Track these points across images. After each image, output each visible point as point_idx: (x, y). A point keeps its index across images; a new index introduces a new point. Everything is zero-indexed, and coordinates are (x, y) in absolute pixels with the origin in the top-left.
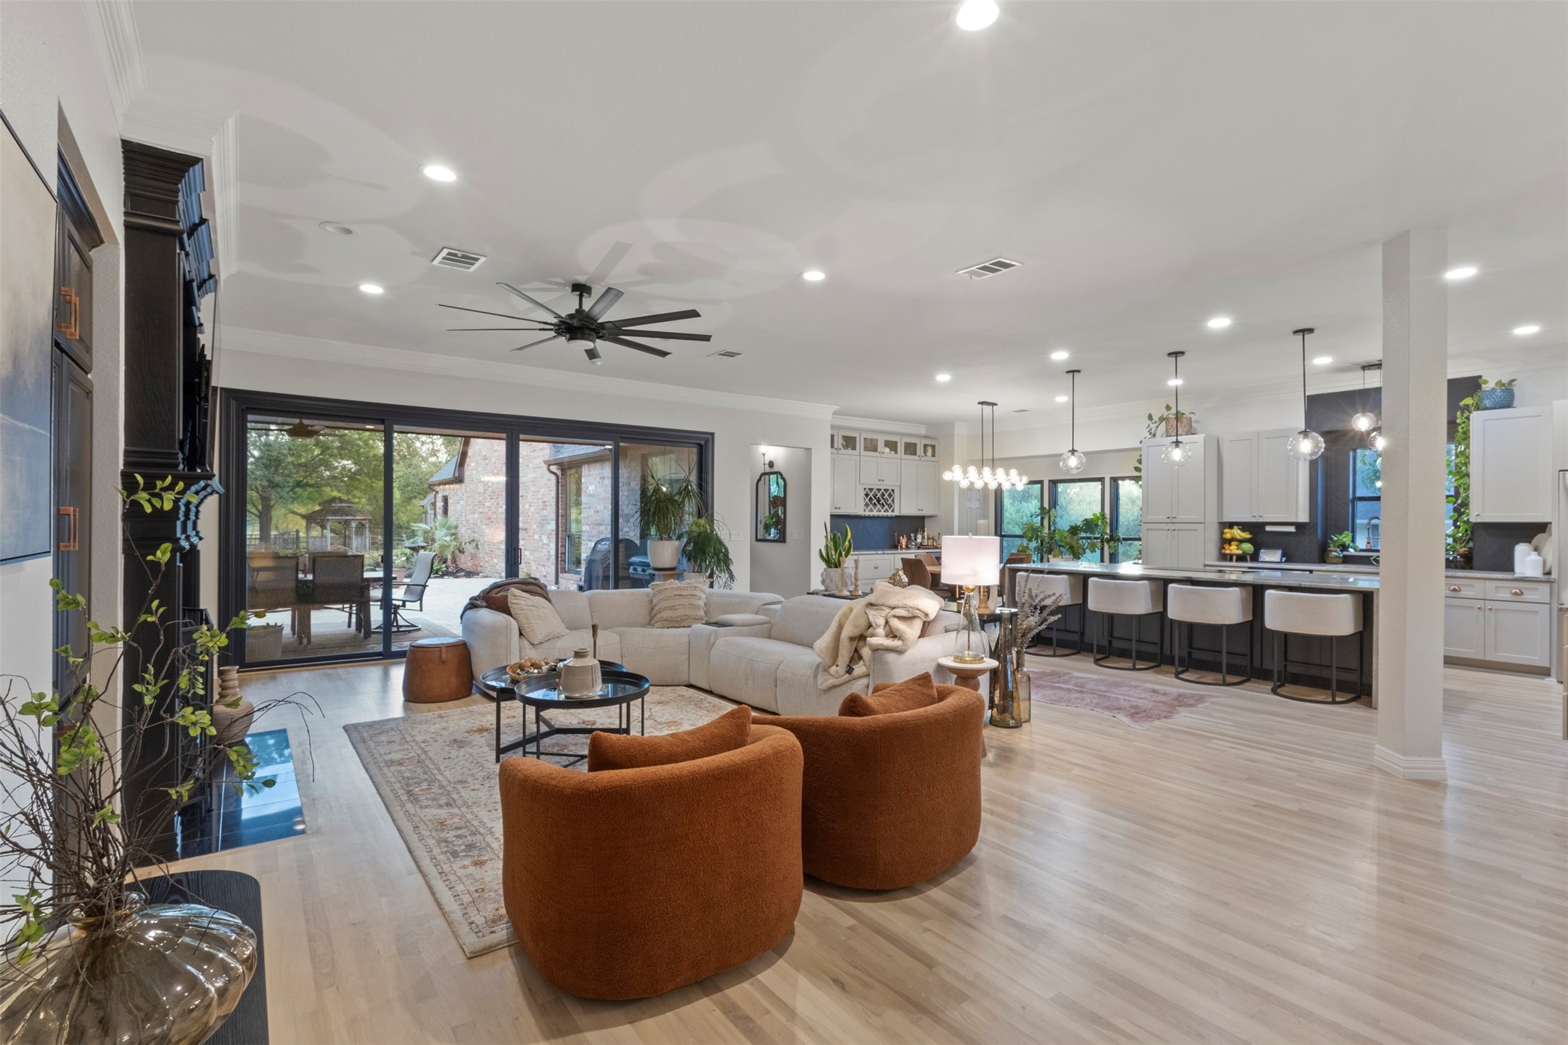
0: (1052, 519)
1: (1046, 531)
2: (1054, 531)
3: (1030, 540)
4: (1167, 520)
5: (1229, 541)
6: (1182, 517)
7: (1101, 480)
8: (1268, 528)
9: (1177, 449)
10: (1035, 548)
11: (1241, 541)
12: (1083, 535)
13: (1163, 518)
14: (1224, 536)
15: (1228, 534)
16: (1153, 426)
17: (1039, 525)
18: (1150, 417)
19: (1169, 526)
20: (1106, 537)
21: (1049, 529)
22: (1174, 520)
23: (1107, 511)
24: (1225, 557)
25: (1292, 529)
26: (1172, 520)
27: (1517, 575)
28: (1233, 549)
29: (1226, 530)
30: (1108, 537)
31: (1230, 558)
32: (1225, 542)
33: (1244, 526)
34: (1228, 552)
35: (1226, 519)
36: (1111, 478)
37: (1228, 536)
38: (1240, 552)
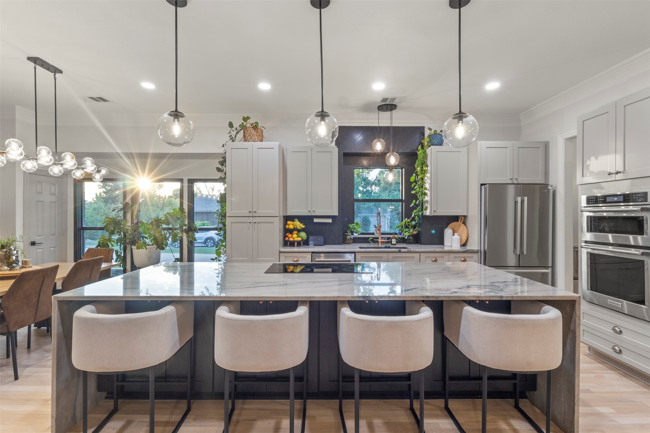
0: (135, 214)
1: (129, 224)
2: (137, 223)
3: (112, 233)
4: (248, 215)
5: (291, 231)
6: (261, 212)
7: (181, 180)
8: (316, 220)
9: (323, 122)
10: (117, 240)
11: (299, 231)
12: (164, 226)
13: (245, 212)
14: (287, 227)
15: (291, 225)
16: (233, 133)
17: (122, 218)
18: (231, 125)
19: (250, 220)
20: (184, 228)
21: (132, 222)
22: (254, 214)
23: (186, 207)
24: (287, 243)
25: (330, 221)
26: (253, 215)
27: (446, 249)
28: (295, 237)
29: (289, 222)
30: (187, 227)
31: (292, 244)
32: (287, 231)
33: (301, 218)
34: (291, 239)
35: (289, 213)
36: (188, 180)
37: (291, 227)
38: (300, 239)
